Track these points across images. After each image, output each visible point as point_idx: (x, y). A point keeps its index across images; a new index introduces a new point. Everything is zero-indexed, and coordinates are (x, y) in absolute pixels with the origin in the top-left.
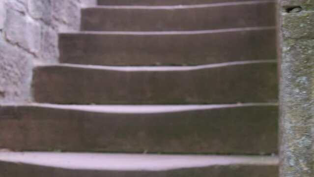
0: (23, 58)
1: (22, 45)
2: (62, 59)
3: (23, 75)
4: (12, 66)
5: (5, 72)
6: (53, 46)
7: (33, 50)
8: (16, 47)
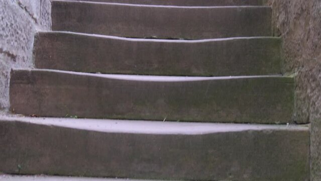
0: (29, 22)
1: (28, 10)
2: (53, 28)
3: (28, 41)
4: (21, 31)
5: (17, 36)
6: (48, 14)
7: (35, 16)
8: (24, 11)
